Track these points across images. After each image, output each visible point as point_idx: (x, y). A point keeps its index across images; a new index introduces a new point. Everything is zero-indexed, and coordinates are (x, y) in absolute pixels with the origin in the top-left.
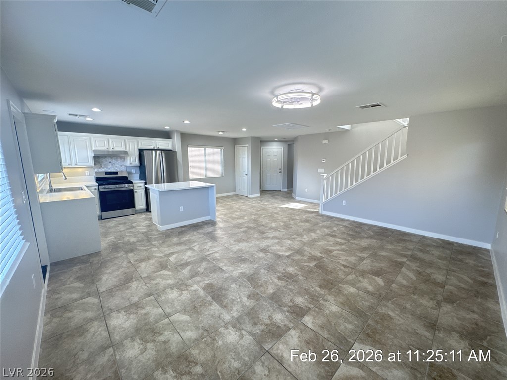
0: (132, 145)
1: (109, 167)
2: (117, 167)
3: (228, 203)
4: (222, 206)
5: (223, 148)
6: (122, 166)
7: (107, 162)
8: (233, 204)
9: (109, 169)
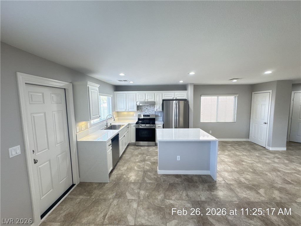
0: (158, 97)
1: (146, 112)
2: (150, 112)
3: (238, 153)
4: (229, 155)
5: (238, 95)
6: (153, 111)
7: (145, 109)
8: (243, 155)
9: (146, 113)
